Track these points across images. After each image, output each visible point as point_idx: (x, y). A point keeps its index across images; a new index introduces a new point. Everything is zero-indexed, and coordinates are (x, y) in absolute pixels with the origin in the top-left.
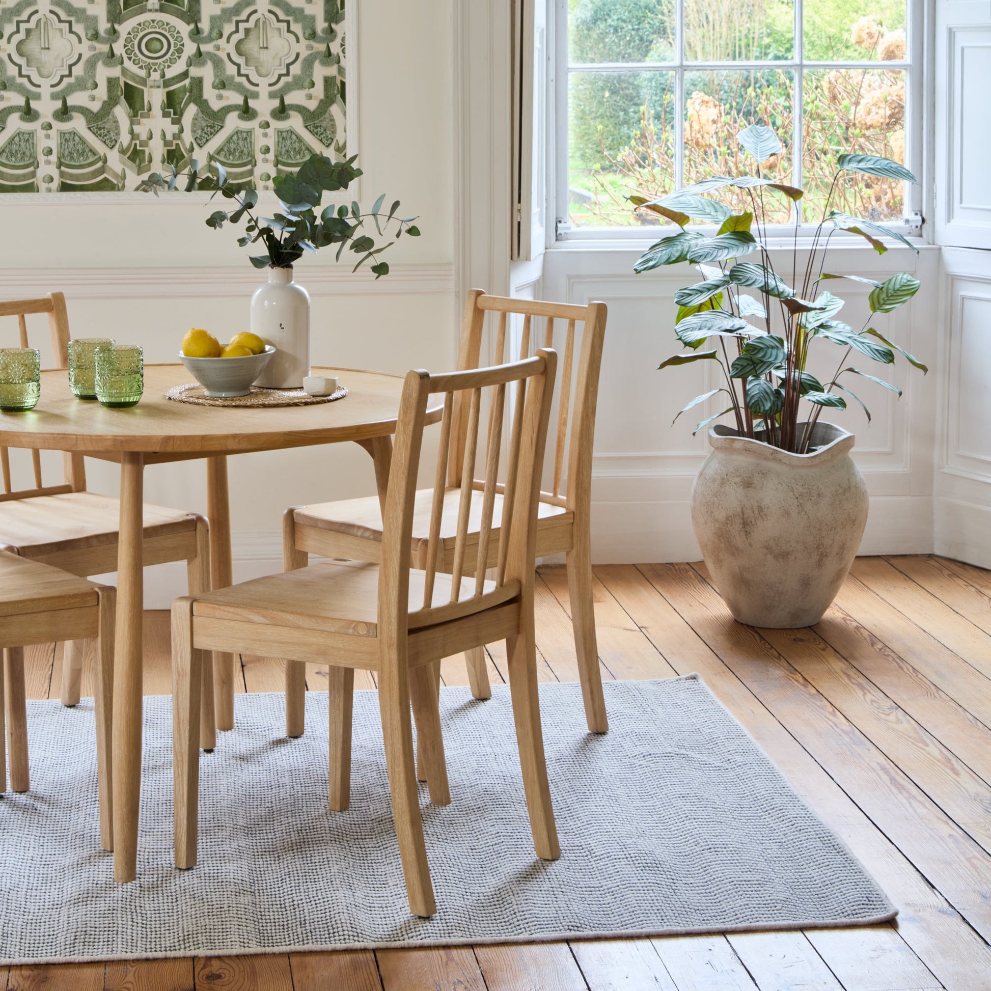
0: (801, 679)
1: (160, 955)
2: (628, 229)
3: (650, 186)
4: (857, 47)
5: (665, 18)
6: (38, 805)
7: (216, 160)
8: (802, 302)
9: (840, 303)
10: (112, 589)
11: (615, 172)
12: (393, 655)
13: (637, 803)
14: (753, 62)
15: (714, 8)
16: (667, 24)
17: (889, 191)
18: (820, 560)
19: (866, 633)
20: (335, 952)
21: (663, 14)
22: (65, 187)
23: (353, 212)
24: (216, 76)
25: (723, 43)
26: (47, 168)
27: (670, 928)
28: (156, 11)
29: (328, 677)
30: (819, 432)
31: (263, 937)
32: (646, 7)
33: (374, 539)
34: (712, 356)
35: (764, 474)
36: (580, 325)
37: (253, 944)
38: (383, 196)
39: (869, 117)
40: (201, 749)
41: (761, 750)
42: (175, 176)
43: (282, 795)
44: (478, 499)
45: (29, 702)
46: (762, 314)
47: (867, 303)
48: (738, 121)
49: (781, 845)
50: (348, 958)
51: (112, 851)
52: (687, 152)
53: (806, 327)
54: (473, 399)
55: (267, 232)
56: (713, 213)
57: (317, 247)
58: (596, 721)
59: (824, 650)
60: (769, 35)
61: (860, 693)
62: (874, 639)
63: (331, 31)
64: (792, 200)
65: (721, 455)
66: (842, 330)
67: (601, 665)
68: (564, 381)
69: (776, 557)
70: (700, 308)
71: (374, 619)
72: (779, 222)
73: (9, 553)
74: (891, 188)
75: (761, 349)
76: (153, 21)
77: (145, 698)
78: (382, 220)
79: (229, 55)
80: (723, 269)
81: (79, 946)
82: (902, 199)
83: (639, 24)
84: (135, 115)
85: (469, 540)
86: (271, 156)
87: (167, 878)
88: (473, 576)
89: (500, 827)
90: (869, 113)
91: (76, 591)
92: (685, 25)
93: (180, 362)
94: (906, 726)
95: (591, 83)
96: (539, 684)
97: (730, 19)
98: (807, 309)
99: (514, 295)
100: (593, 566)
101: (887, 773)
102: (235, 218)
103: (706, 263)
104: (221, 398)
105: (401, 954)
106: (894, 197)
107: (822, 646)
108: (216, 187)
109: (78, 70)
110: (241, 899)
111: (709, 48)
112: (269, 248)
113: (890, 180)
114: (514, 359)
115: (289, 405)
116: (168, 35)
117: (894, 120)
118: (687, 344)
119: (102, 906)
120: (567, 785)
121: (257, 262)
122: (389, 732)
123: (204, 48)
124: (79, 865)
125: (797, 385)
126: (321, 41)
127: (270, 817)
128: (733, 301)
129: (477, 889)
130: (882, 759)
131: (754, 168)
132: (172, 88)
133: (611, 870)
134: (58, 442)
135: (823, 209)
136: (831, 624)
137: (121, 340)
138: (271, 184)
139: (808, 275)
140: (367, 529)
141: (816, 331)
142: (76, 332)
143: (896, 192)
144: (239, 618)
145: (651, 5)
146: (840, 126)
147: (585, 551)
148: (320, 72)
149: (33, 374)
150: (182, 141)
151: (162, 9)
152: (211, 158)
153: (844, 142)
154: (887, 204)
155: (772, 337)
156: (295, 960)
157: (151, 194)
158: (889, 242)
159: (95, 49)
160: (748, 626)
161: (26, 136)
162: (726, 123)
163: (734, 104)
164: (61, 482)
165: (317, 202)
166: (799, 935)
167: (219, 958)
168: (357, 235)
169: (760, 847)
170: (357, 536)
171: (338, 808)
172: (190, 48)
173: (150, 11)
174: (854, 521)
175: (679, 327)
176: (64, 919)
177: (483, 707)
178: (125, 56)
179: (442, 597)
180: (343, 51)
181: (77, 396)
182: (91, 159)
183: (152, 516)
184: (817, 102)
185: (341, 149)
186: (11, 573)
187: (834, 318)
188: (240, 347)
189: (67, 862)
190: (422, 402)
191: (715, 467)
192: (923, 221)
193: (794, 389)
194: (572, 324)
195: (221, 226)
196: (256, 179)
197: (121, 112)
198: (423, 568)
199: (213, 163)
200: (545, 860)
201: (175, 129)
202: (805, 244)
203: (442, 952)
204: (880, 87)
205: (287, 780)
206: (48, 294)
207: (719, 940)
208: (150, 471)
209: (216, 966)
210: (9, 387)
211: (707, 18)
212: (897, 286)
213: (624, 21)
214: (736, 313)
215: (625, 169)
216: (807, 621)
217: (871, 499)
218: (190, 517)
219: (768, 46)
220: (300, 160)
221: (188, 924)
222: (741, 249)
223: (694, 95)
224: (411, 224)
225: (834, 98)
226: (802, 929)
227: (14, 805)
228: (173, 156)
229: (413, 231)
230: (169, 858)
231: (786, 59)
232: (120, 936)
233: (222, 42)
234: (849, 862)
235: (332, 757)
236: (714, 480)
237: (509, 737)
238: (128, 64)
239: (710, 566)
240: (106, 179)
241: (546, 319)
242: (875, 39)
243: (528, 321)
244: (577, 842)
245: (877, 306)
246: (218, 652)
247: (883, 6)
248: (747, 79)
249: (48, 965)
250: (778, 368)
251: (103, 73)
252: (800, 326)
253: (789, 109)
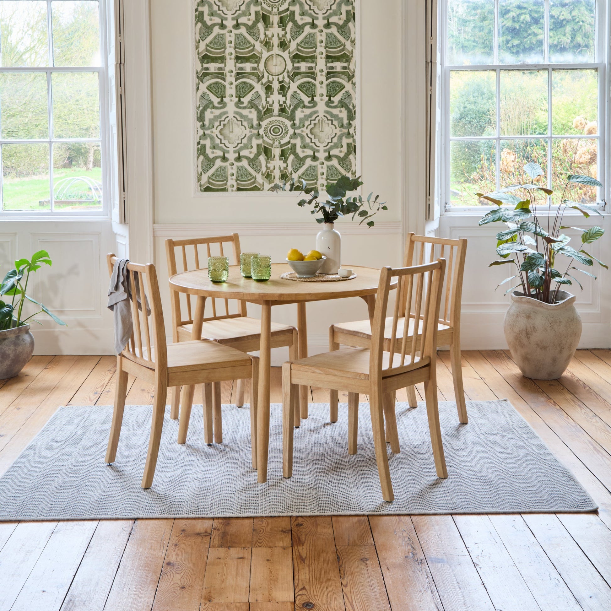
0: (553, 403)
1: (277, 515)
2: (476, 207)
3: (485, 188)
4: (575, 129)
5: (491, 117)
6: (226, 449)
7: (302, 178)
8: (552, 238)
9: (569, 239)
10: (257, 358)
11: (470, 182)
12: (376, 388)
13: (481, 455)
14: (529, 136)
15: (512, 113)
16: (492, 120)
17: (590, 191)
18: (561, 350)
19: (581, 383)
20: (351, 516)
21: (490, 115)
22: (239, 189)
23: (359, 200)
24: (302, 143)
25: (516, 127)
26: (232, 182)
27: (496, 510)
28: (277, 116)
29: (348, 397)
30: (560, 295)
31: (320, 508)
32: (483, 113)
33: (368, 338)
34: (512, 261)
35: (535, 312)
36: (456, 248)
37: (316, 511)
38: (372, 193)
39: (581, 159)
40: (294, 427)
41: (535, 433)
42: (285, 185)
43: (328, 447)
44: (412, 322)
45: (222, 405)
46: (535, 244)
47: (581, 239)
48: (523, 161)
49: (545, 475)
50: (356, 518)
51: (257, 469)
52: (501, 174)
53: (553, 249)
54: (410, 279)
55: (323, 208)
56: (513, 200)
57: (344, 215)
58: (463, 418)
59: (563, 389)
60: (536, 124)
61: (579, 409)
62: (585, 385)
63: (350, 124)
64: (547, 194)
65: (517, 304)
66: (570, 250)
67: (465, 394)
68: (448, 272)
69: (541, 349)
70: (507, 241)
71: (368, 373)
72: (541, 204)
73: (215, 342)
74: (591, 190)
75: (534, 258)
76: (276, 120)
77: (271, 404)
78: (371, 203)
79: (307, 134)
80: (517, 224)
81: (243, 510)
82: (596, 194)
83: (480, 120)
84: (268, 159)
85: (408, 339)
86: (324, 176)
87: (280, 481)
88: (410, 355)
89: (421, 464)
90: (581, 157)
91: (243, 359)
92: (500, 120)
93: (287, 262)
94: (600, 424)
95: (459, 145)
96: (438, 401)
97: (519, 118)
98: (554, 241)
99: (427, 235)
100: (462, 351)
101: (592, 445)
102: (310, 203)
103: (510, 222)
104: (303, 278)
105: (379, 518)
106: (592, 193)
107: (562, 388)
108: (302, 189)
109: (245, 141)
110: (311, 491)
111: (510, 130)
112: (324, 215)
113: (590, 186)
114: (427, 262)
115: (332, 281)
116: (282, 126)
117: (592, 160)
118: (502, 256)
119: (252, 493)
120: (450, 446)
121: (319, 221)
122: (374, 421)
123: (297, 131)
124: (243, 475)
125: (550, 274)
126: (346, 128)
127: (323, 456)
128: (522, 238)
129: (411, 490)
130: (590, 439)
131: (530, 181)
132: (283, 148)
133: (470, 483)
134: (235, 296)
135: (561, 199)
136: (566, 378)
137: (262, 253)
138: (324, 188)
139: (554, 227)
140: (364, 334)
141: (558, 251)
142: (244, 250)
143: (593, 191)
144: (310, 371)
145: (485, 112)
146: (568, 163)
147: (458, 345)
148: (345, 141)
149: (225, 267)
150: (288, 170)
151: (279, 115)
152: (299, 177)
153: (570, 169)
154: (589, 196)
155: (539, 253)
156: (334, 519)
157: (275, 192)
158: (591, 213)
159: (252, 132)
160: (529, 378)
161: (223, 168)
162: (518, 162)
163: (521, 154)
164: (237, 312)
165: (344, 196)
166: (554, 515)
167: (301, 517)
168: (361, 209)
169: (535, 476)
170: (360, 337)
171: (352, 453)
172: (291, 132)
173: (274, 116)
174: (575, 334)
175: (498, 249)
176: (236, 498)
177: (414, 411)
178: (264, 135)
179: (396, 364)
180: (355, 132)
181: (244, 276)
182: (250, 178)
183: (275, 327)
184: (558, 153)
185: (354, 173)
186: (215, 351)
187: (566, 245)
188: (312, 256)
189: (238, 473)
190: (388, 280)
191: (514, 309)
192: (605, 204)
193: (549, 276)
194: (452, 247)
195: (304, 206)
196: (318, 186)
197: (262, 158)
198: (389, 351)
199: (300, 179)
200: (441, 478)
201: (285, 165)
202: (553, 214)
203: (397, 517)
204: (586, 146)
205: (330, 441)
206: (231, 234)
207: (518, 516)
208: (273, 308)
209: (300, 520)
210: (215, 273)
211: (509, 117)
212: (594, 232)
213: (474, 119)
214: (523, 243)
215: (475, 181)
216: (555, 377)
217: (583, 324)
218: (290, 328)
219: (536, 129)
220: (336, 178)
221: (288, 502)
222: (525, 216)
223: (504, 150)
224: (384, 205)
225: (565, 151)
226: (555, 513)
227: (216, 449)
228: (284, 177)
229: (385, 208)
230: (280, 473)
231: (544, 134)
232: (260, 506)
233: (304, 129)
234: (576, 483)
235: (350, 431)
236: (513, 315)
237: (425, 424)
238: (265, 138)
239: (512, 352)
240: (256, 186)
241: (441, 245)
242: (583, 125)
243: (433, 246)
244: (455, 471)
245: (585, 240)
246: (301, 385)
247: (587, 111)
248: (526, 143)
249: (230, 518)
250: (541, 267)
251: (255, 142)
252: (551, 249)
253: (545, 156)
